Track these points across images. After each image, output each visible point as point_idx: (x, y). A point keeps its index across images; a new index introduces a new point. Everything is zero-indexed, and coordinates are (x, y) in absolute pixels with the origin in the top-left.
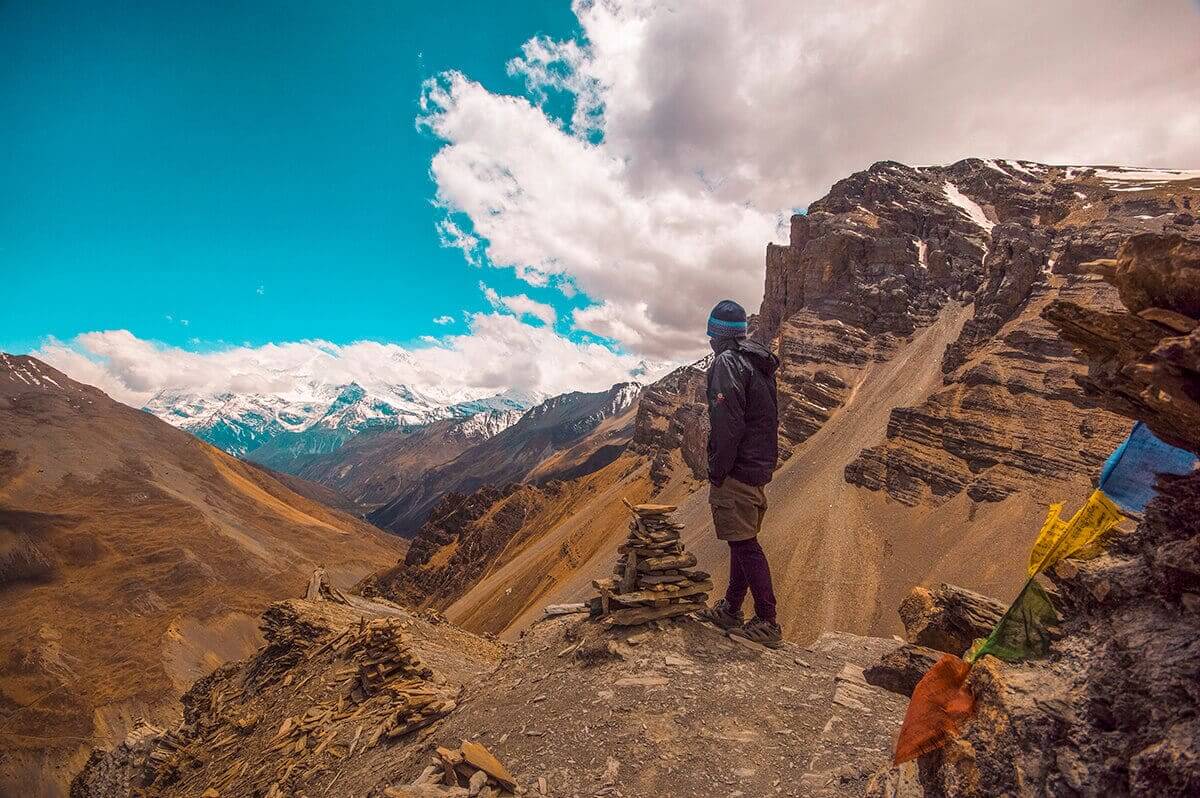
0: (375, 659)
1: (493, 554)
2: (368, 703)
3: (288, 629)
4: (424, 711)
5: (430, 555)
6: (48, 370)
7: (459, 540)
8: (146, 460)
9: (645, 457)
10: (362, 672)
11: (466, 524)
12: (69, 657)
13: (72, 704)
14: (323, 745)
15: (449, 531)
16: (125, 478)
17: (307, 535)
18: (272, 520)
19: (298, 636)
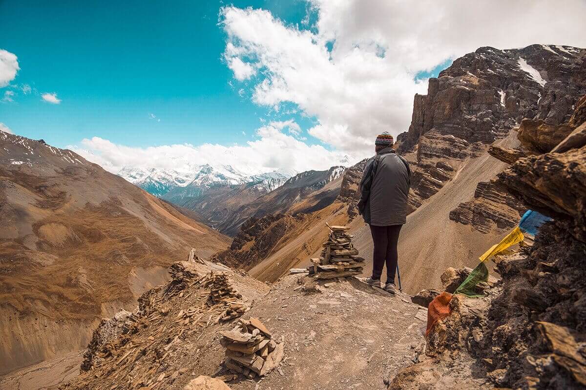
0: (217, 288)
1: (271, 247)
2: (214, 306)
3: (181, 273)
4: (237, 311)
5: (242, 246)
6: (78, 156)
7: (255, 240)
8: (120, 197)
9: (346, 203)
10: (212, 293)
11: (258, 232)
12: (91, 281)
13: (92, 301)
14: (196, 321)
15: (251, 235)
16: (111, 205)
17: (188, 234)
18: (172, 226)
19: (185, 277)
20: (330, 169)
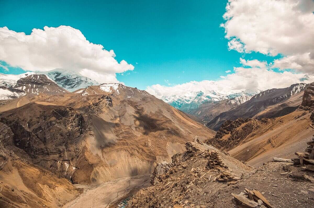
0: (212, 160)
1: (242, 139)
2: (211, 170)
3: (191, 148)
5: (222, 136)
7: (231, 133)
8: (162, 109)
9: (308, 111)
10: (209, 162)
11: (233, 129)
12: (152, 145)
14: (202, 177)
15: (228, 130)
16: (159, 113)
17: (192, 128)
18: (184, 123)
19: (193, 150)
20: (290, 86)
